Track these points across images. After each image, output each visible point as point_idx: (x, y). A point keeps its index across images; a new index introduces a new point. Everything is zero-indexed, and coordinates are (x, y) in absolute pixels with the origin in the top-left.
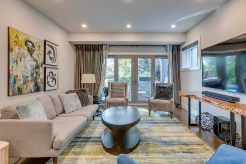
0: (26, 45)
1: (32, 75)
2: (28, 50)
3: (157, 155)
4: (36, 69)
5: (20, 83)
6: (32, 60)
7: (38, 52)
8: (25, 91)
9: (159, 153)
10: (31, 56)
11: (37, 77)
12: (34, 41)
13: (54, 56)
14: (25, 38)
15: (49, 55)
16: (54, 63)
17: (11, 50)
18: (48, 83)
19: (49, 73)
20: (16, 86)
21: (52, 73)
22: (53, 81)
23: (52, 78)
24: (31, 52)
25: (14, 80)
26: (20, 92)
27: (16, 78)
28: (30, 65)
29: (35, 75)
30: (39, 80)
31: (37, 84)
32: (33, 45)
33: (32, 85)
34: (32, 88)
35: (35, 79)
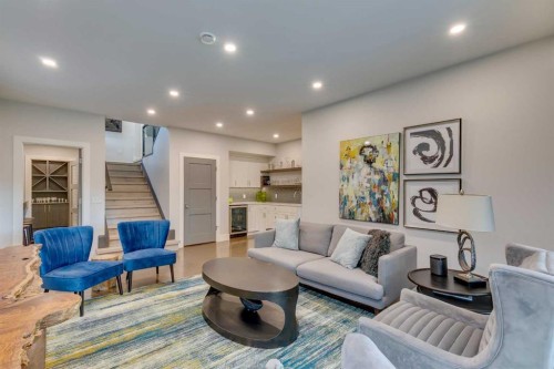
0: (360, 154)
1: (372, 194)
2: (365, 160)
3: (168, 312)
4: (379, 185)
5: (352, 204)
6: (373, 173)
7: (386, 157)
8: (358, 216)
9: (165, 316)
10: (371, 166)
11: (382, 198)
12: (377, 143)
13: (443, 149)
14: (360, 145)
15: (421, 154)
16: (441, 169)
17: (342, 166)
18: (416, 213)
19: (421, 192)
20: (347, 208)
21: (432, 192)
22: (435, 210)
23: (431, 202)
24: (369, 162)
25: (343, 201)
26: (351, 216)
27: (346, 198)
28: (369, 181)
29: (378, 196)
30: (388, 205)
31: (382, 210)
32: (374, 149)
33: (371, 211)
34: (372, 215)
35: (379, 202)
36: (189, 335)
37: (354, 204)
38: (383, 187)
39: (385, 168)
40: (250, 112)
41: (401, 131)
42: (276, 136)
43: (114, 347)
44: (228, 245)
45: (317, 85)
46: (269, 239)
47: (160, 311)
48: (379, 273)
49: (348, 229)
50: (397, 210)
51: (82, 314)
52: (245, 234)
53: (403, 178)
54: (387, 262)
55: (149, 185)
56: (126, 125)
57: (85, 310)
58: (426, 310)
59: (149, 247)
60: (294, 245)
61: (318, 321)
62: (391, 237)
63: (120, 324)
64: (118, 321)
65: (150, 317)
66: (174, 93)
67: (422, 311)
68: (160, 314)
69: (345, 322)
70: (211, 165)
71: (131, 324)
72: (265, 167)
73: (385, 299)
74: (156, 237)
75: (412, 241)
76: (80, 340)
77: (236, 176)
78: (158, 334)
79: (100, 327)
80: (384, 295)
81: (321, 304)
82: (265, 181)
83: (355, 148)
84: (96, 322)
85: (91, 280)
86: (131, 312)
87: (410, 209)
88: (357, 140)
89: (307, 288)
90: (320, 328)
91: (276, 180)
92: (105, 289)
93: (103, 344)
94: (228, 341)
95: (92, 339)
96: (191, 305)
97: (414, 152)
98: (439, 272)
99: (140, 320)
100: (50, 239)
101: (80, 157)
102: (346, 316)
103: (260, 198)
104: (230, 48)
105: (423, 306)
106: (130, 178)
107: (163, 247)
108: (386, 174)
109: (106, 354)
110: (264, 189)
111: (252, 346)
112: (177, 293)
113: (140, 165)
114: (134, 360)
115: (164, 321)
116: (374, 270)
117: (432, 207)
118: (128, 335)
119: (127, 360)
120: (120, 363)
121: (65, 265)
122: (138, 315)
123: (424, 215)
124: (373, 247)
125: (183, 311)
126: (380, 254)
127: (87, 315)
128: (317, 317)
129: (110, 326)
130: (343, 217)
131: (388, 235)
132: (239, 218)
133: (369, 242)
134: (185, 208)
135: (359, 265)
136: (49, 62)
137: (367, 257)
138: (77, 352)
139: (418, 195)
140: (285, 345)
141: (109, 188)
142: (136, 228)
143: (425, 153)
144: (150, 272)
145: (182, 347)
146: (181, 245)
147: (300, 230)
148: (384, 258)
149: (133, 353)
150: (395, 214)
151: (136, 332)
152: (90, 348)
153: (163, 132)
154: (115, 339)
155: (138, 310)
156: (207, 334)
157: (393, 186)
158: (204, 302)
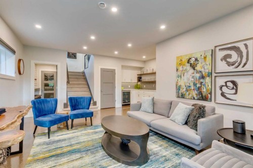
0: (188, 63)
1: (195, 85)
2: (191, 66)
3: (85, 140)
4: (199, 79)
5: (183, 90)
6: (195, 72)
7: (203, 64)
9: (84, 142)
10: (194, 69)
11: (201, 87)
12: (198, 56)
13: (242, 57)
14: (188, 58)
15: (226, 61)
16: (240, 69)
17: (177, 70)
18: (223, 95)
19: (226, 83)
20: (180, 92)
21: (234, 83)
22: (236, 93)
23: (233, 88)
24: (193, 67)
25: (178, 88)
26: (183, 96)
27: (180, 87)
28: (193, 77)
29: (198, 85)
30: (205, 90)
31: (201, 93)
32: (196, 60)
33: (194, 93)
34: (195, 96)
35: (199, 88)
36: (93, 153)
37: (185, 90)
38: (202, 80)
39: (203, 70)
40: (130, 45)
41: (213, 48)
42: (144, 57)
43: (57, 156)
44: (121, 109)
45: (163, 27)
46: (139, 107)
47: (83, 139)
48: (198, 129)
49: (180, 103)
50: (211, 93)
51: (49, 138)
52: (129, 104)
53: (214, 75)
54: (203, 123)
55: (87, 81)
56: (78, 55)
57: (51, 136)
58: (230, 157)
59: (82, 109)
60: (150, 110)
61: (161, 153)
62: (206, 108)
63: (63, 144)
64: (63, 142)
65: (77, 142)
66: (93, 38)
67: (228, 157)
68: (82, 141)
69: (177, 155)
70: (113, 71)
71: (68, 144)
72: (139, 72)
73: (202, 144)
74: (85, 104)
75: (220, 110)
76: (45, 150)
77: (125, 77)
78: (78, 151)
79: (55, 144)
80: (201, 142)
81: (164, 143)
82: (139, 79)
83: (185, 60)
84: (54, 142)
85: (53, 122)
86: (70, 139)
87: (219, 92)
88: (186, 55)
89: (157, 134)
90: (162, 157)
91: (144, 79)
92: (62, 126)
93: (54, 153)
94: (111, 159)
95: (50, 150)
96: (97, 137)
97: (222, 60)
98: (239, 131)
99: (73, 143)
100: (38, 103)
101: (57, 69)
102: (177, 152)
103: (137, 87)
104: (114, 10)
105: (228, 154)
106: (79, 78)
107: (88, 109)
108: (204, 73)
109: (53, 159)
110: (139, 83)
111: (123, 163)
112: (92, 131)
113: (84, 73)
114: (64, 164)
115: (83, 144)
116: (195, 127)
117: (234, 91)
118: (65, 150)
119: (61, 163)
120: (58, 164)
121: (45, 115)
122: (72, 140)
123: (228, 96)
124: (194, 113)
125: (92, 140)
126: (199, 118)
127: (51, 138)
128: (160, 150)
129: (59, 145)
130: (178, 97)
131: (204, 107)
132: (126, 97)
133: (192, 110)
134: (101, 91)
135: (186, 123)
136: (38, 27)
137: (191, 119)
138: (42, 156)
139: (224, 84)
140: (140, 165)
141: (68, 82)
142: (76, 100)
143: (228, 60)
144: (82, 120)
145: (88, 159)
146: (99, 108)
147: (154, 103)
148: (201, 120)
149: (64, 160)
150: (209, 95)
151: (69, 149)
152: (47, 155)
153: (92, 57)
154: (59, 152)
155: (73, 138)
156: (101, 153)
157: (208, 80)
158: (103, 136)
